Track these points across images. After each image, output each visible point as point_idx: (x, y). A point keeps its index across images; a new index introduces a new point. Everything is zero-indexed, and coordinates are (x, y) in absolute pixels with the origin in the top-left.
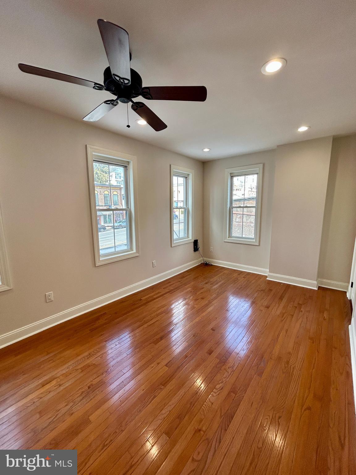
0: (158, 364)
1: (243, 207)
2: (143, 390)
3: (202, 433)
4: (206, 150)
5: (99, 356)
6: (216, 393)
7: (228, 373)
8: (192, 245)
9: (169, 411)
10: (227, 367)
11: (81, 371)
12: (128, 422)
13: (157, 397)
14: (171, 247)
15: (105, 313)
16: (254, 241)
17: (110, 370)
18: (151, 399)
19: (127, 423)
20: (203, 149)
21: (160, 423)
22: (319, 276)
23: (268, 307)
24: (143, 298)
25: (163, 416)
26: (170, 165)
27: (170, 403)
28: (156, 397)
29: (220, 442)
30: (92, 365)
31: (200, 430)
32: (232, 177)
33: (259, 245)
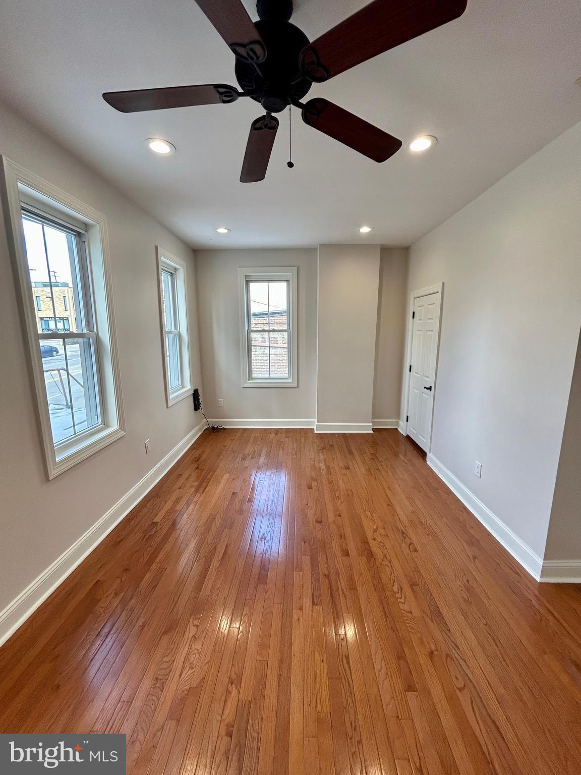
0: (301, 609)
1: (269, 331)
2: (323, 661)
3: (436, 653)
4: (222, 230)
5: (183, 668)
6: (401, 598)
7: (388, 566)
8: (191, 399)
9: (382, 660)
10: (380, 560)
11: (174, 722)
12: (353, 723)
13: (350, 654)
14: (167, 407)
15: (98, 581)
16: (291, 381)
17: (235, 674)
18: (346, 665)
19: (353, 726)
20: (217, 228)
21: (389, 685)
22: (374, 416)
23: (348, 468)
24: (157, 519)
25: (383, 672)
26: (156, 247)
27: (373, 648)
28: (350, 656)
29: (458, 648)
30: (187, 695)
31: (432, 652)
32: (248, 282)
33: (298, 387)
